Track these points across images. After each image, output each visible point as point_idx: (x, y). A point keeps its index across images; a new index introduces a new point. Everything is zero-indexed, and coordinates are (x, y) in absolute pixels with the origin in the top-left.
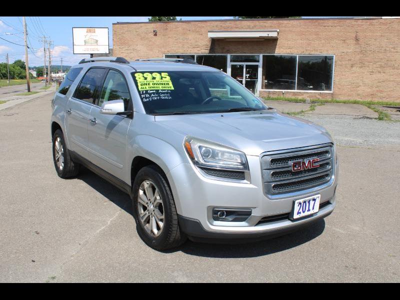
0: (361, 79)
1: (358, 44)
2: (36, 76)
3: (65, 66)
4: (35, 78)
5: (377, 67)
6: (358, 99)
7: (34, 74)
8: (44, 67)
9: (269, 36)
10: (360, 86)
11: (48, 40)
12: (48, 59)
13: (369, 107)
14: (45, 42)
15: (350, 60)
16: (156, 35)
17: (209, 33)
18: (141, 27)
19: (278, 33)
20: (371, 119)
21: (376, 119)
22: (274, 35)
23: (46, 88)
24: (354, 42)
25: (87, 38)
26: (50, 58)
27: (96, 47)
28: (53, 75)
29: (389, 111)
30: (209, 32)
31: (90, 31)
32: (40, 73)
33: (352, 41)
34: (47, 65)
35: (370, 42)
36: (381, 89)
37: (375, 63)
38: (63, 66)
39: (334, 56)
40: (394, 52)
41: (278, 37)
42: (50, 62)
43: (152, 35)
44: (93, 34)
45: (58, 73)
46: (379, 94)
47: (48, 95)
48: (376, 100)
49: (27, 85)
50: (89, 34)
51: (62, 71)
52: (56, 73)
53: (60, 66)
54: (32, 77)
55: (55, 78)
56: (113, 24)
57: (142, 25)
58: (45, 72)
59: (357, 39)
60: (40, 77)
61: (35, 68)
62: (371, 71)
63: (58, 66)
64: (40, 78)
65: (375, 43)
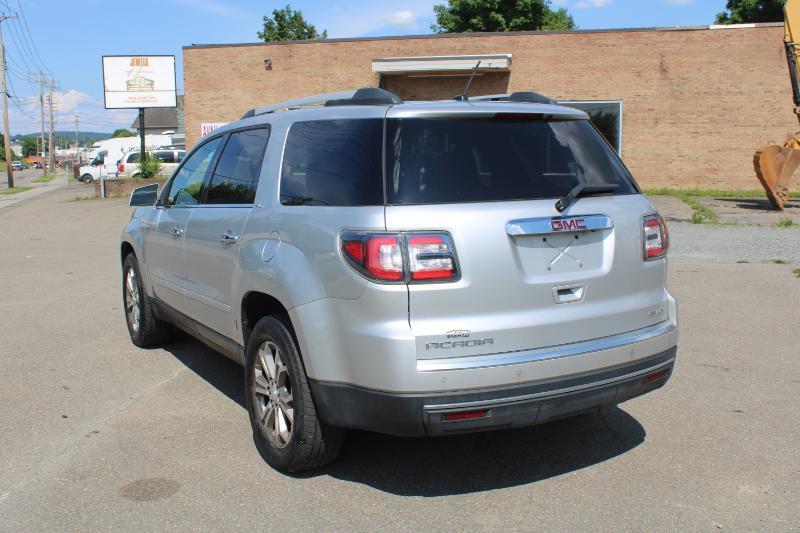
0: (675, 146)
1: (667, 78)
2: (21, 155)
3: (84, 134)
4: (18, 159)
5: (704, 123)
6: (670, 186)
7: (18, 150)
8: (40, 134)
9: (492, 66)
10: (673, 160)
11: (49, 78)
12: (48, 119)
13: (685, 201)
14: (44, 83)
15: (652, 110)
16: (269, 68)
17: (373, 64)
18: (240, 52)
19: (510, 60)
20: (680, 221)
21: (688, 221)
22: (502, 64)
23: (45, 179)
24: (659, 75)
25: (132, 77)
26: (52, 117)
27: (152, 94)
28: (59, 152)
29: (722, 207)
30: (374, 60)
31: (138, 64)
32: (31, 147)
33: (653, 72)
34: (46, 131)
35: (689, 74)
36: (715, 166)
37: (701, 114)
38: (80, 133)
39: (621, 102)
40: (736, 94)
41: (510, 68)
42: (52, 125)
43: (262, 68)
44: (145, 68)
45: (68, 148)
46: (712, 176)
47: (52, 192)
48: (705, 187)
49: (6, 173)
50: (137, 68)
51: (77, 144)
52: (64, 148)
53: (73, 133)
54: (14, 157)
55: (63, 157)
56: (185, 48)
57: (242, 48)
58: (44, 145)
59: (663, 70)
60: (31, 157)
61: (18, 137)
62: (693, 130)
63: (69, 133)
64: (31, 159)
65: (698, 76)
